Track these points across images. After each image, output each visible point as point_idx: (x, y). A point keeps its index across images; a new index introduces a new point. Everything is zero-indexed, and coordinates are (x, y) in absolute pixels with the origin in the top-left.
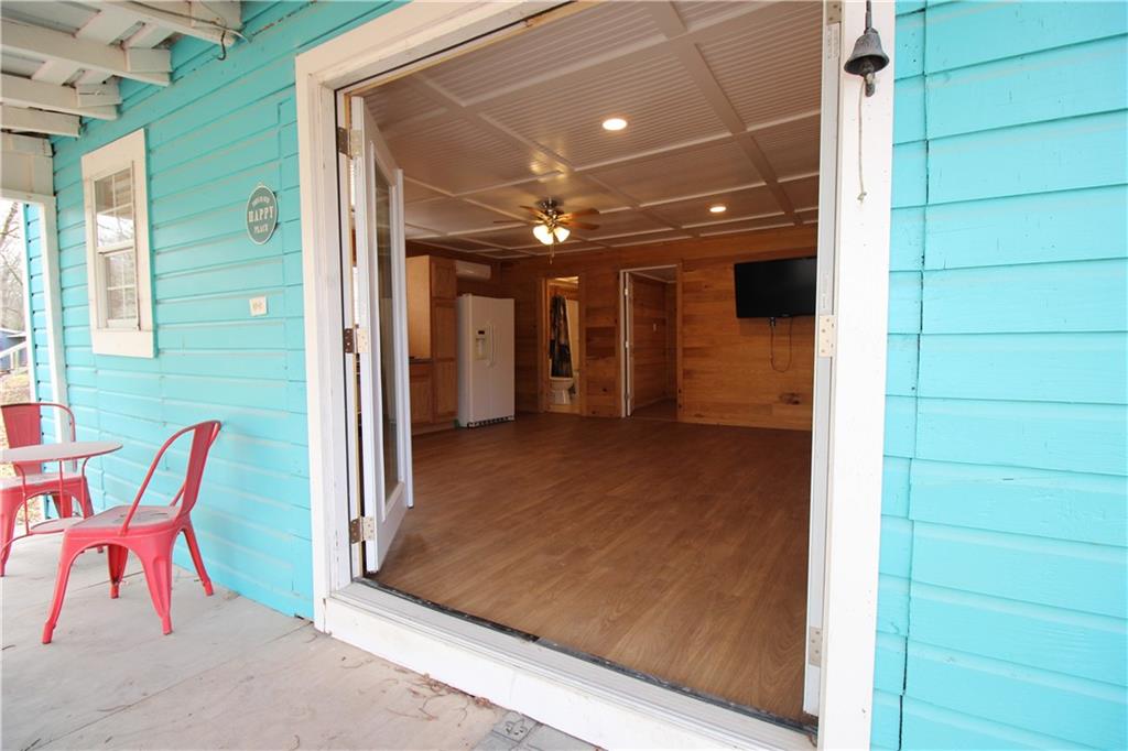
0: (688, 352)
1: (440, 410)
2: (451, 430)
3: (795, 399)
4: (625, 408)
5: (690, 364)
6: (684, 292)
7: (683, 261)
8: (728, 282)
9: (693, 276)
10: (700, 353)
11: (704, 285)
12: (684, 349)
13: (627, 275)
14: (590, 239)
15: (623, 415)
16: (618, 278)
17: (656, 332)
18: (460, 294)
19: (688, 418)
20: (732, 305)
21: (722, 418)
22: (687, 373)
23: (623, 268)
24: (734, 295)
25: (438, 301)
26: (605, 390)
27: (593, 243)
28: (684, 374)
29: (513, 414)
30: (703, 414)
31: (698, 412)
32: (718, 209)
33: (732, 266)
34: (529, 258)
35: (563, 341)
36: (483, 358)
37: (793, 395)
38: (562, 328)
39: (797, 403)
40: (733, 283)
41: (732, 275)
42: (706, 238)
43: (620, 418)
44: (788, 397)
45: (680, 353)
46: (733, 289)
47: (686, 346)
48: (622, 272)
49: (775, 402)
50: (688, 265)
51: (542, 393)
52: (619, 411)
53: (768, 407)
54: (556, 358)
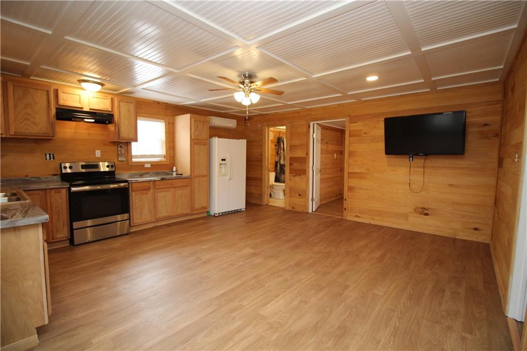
0: (352, 175)
1: (196, 206)
2: (205, 217)
3: (426, 212)
4: (312, 207)
5: (353, 182)
6: (350, 136)
7: (350, 116)
8: (379, 130)
9: (357, 126)
10: (360, 176)
11: (364, 132)
12: (349, 173)
13: (315, 125)
14: (289, 103)
15: (310, 211)
16: (309, 127)
17: (336, 159)
18: (211, 136)
19: (350, 217)
20: (382, 146)
21: (373, 219)
22: (351, 189)
23: (312, 121)
24: (384, 139)
25: (195, 141)
26: (300, 195)
27: (292, 106)
28: (348, 189)
29: (244, 207)
30: (359, 215)
31: (357, 214)
32: (372, 78)
33: (383, 119)
34: (259, 115)
35: (282, 162)
36: (225, 175)
37: (424, 209)
38: (282, 155)
39: (427, 214)
40: (383, 131)
41: (382, 125)
42: (367, 101)
43: (308, 213)
44: (421, 210)
45: (346, 176)
46: (384, 134)
47: (351, 171)
48: (311, 124)
49: (411, 213)
50: (353, 119)
51: (265, 193)
52: (308, 208)
53: (406, 216)
54: (278, 171)
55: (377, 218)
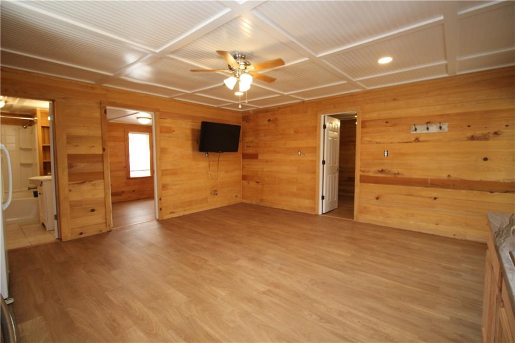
0: (164, 172)
3: (216, 193)
5: (166, 180)
6: (160, 132)
7: (159, 111)
10: (172, 172)
15: (112, 227)
19: (166, 215)
21: (185, 210)
22: (164, 186)
26: (93, 210)
28: (162, 188)
30: (174, 211)
49: (209, 196)
50: (162, 115)
52: (110, 225)
53: (205, 200)
55: (187, 208)
